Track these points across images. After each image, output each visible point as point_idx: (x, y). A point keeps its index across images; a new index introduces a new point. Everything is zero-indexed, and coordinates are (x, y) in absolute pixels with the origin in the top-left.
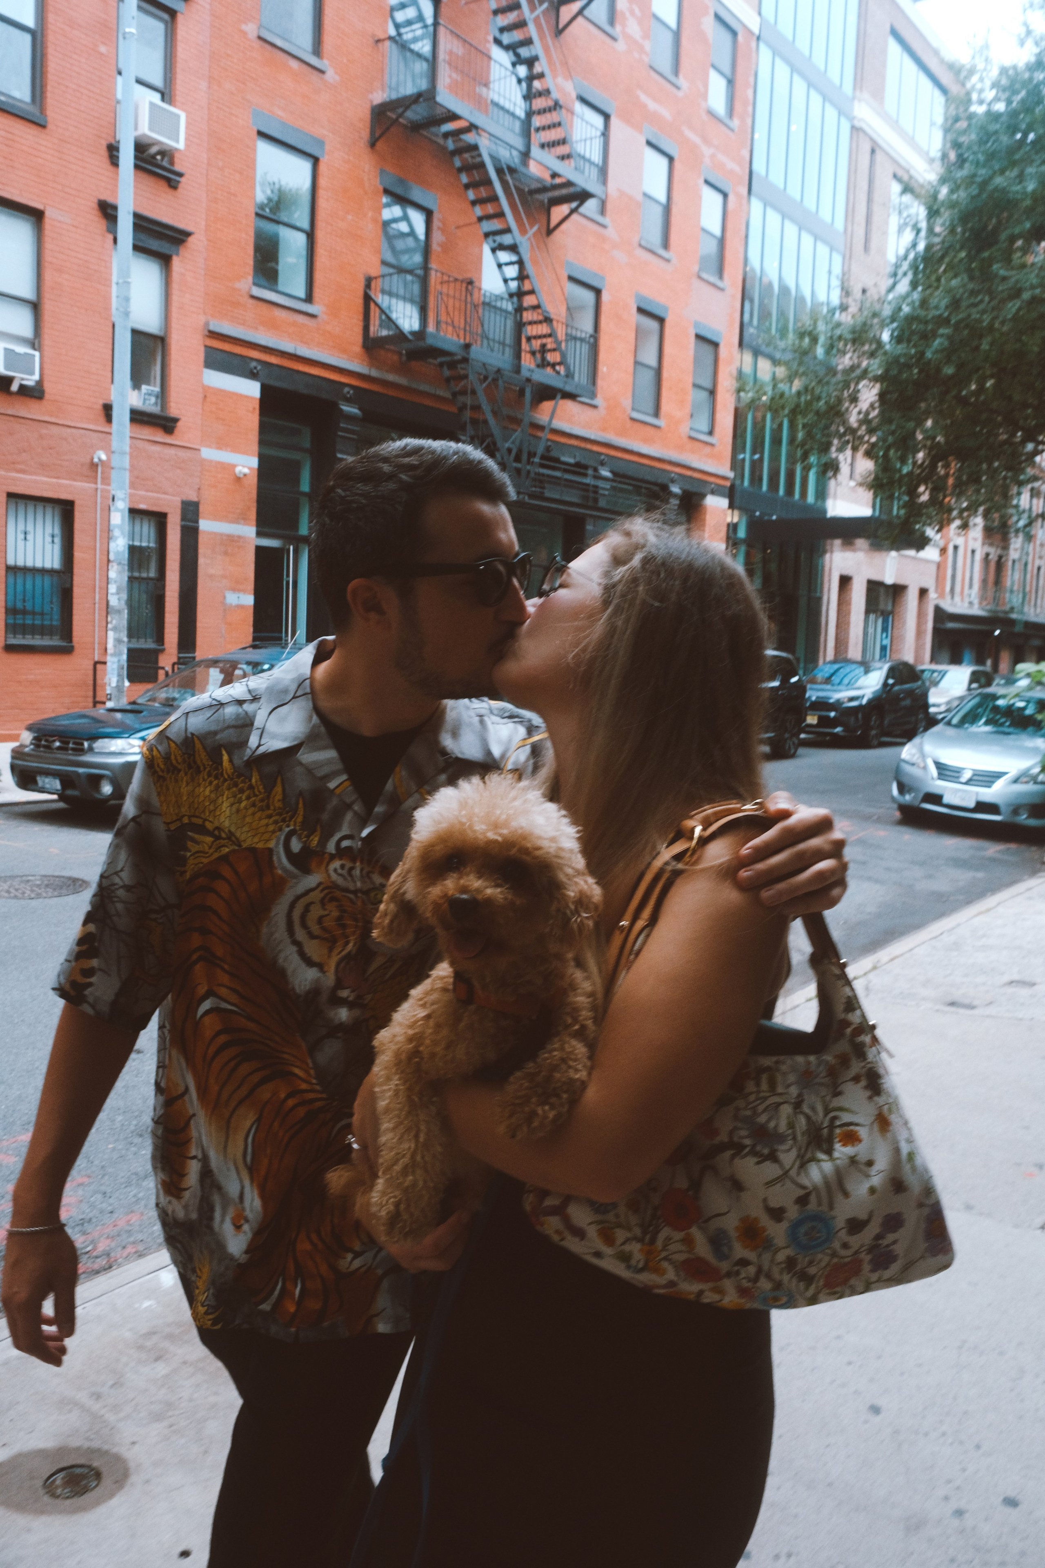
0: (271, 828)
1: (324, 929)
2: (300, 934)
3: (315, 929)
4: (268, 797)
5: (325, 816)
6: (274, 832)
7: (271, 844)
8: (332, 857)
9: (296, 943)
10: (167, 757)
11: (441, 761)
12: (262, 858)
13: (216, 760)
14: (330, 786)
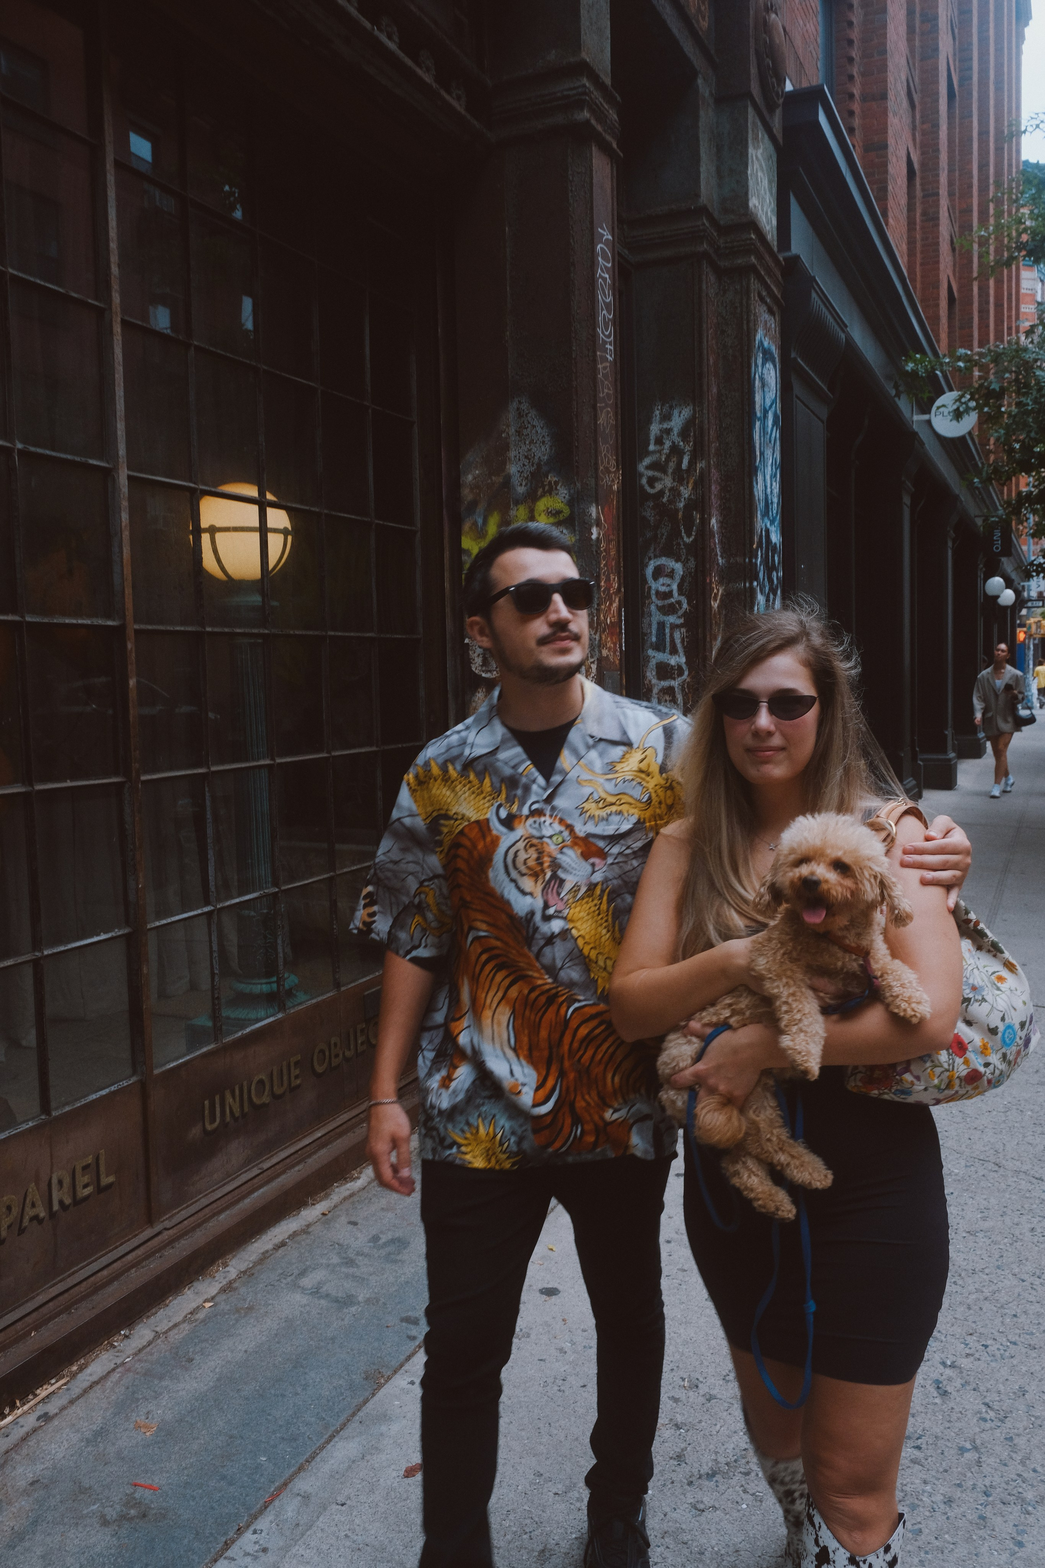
0: (487, 805)
1: (529, 868)
2: (514, 874)
3: (523, 869)
4: (481, 786)
5: (519, 792)
6: (488, 807)
7: (488, 816)
8: (527, 817)
9: (513, 881)
10: (417, 777)
11: (591, 741)
12: (483, 826)
13: (444, 768)
14: (521, 770)
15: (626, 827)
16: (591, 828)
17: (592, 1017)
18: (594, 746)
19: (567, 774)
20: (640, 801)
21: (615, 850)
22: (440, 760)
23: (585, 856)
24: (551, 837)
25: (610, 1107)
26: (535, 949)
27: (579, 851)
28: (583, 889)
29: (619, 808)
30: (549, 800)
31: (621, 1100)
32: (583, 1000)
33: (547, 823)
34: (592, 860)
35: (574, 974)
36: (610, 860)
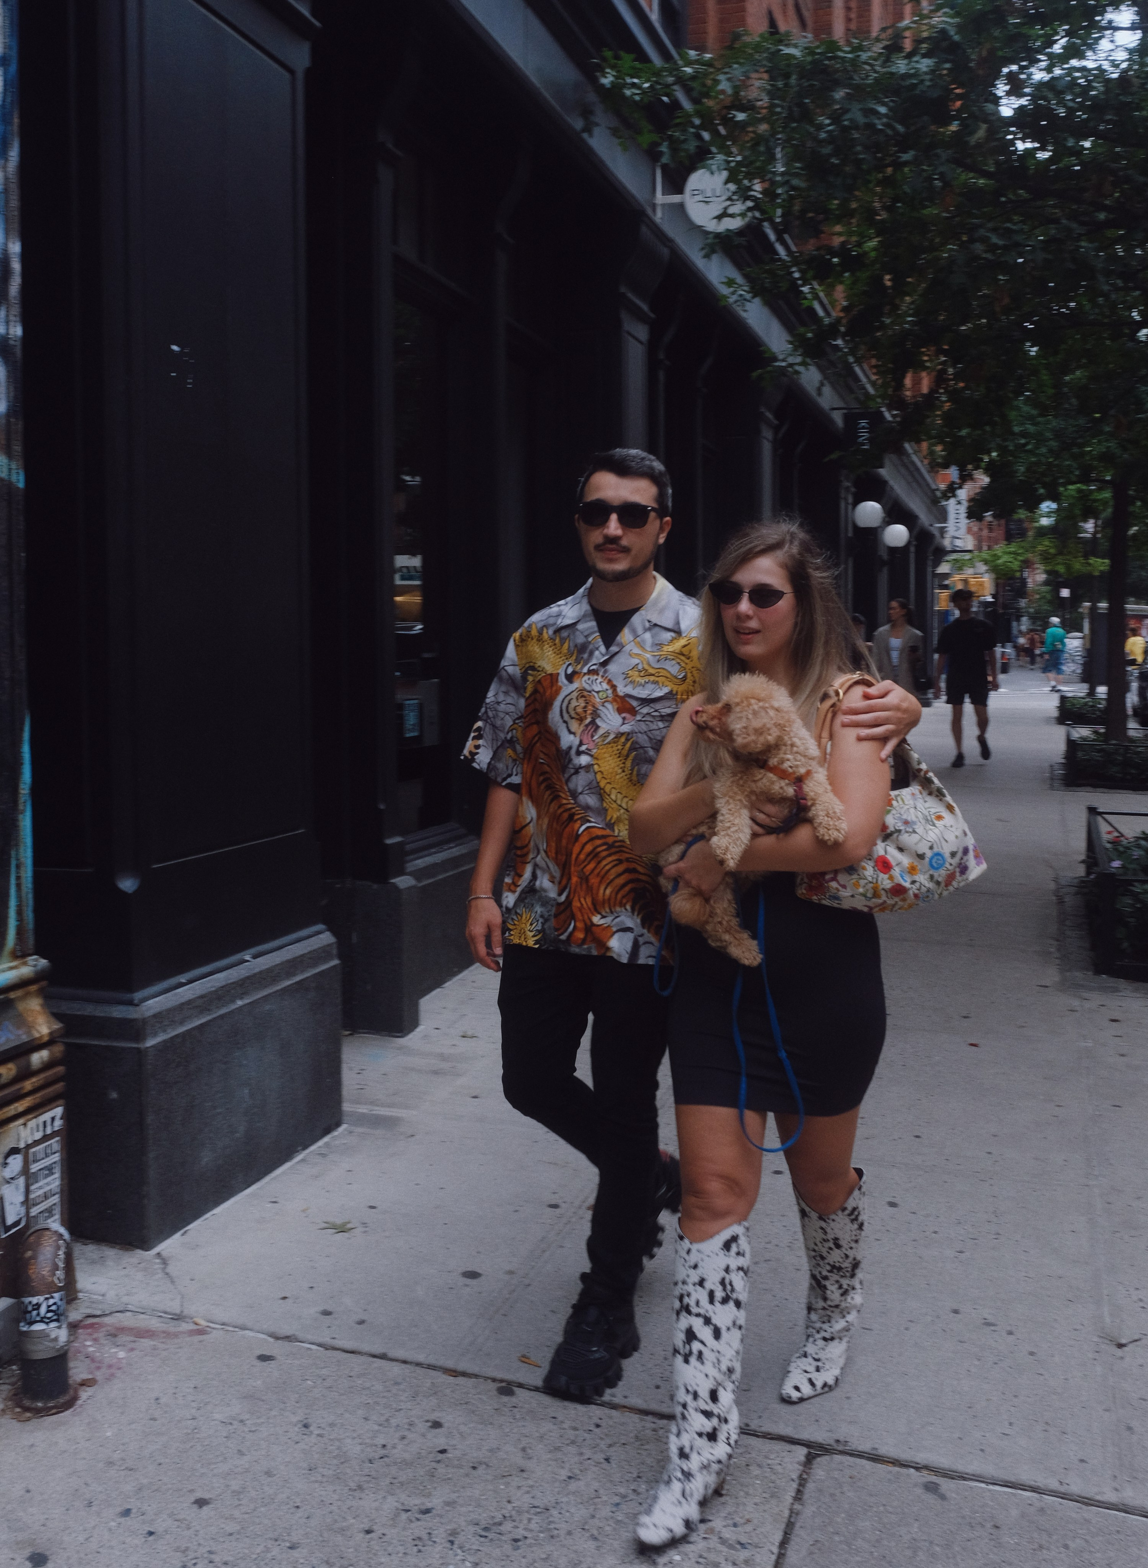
0: (561, 663)
1: (577, 713)
2: (566, 717)
3: (572, 713)
4: (562, 648)
5: (586, 656)
6: (561, 665)
7: (559, 671)
8: (585, 674)
9: (565, 722)
10: (521, 636)
11: (647, 625)
12: (553, 678)
13: (540, 632)
14: (590, 639)
15: (658, 694)
16: (629, 690)
17: (598, 837)
18: (649, 629)
19: (623, 647)
20: (676, 677)
21: (645, 710)
22: (540, 625)
23: (620, 711)
24: (598, 692)
25: (599, 913)
26: (566, 776)
27: (616, 707)
28: (612, 736)
29: (657, 679)
30: (604, 664)
31: (608, 910)
32: (595, 822)
33: (598, 681)
34: (624, 715)
35: (590, 800)
36: (638, 717)
